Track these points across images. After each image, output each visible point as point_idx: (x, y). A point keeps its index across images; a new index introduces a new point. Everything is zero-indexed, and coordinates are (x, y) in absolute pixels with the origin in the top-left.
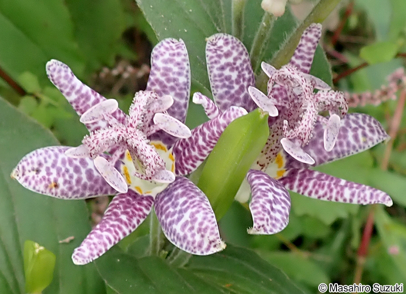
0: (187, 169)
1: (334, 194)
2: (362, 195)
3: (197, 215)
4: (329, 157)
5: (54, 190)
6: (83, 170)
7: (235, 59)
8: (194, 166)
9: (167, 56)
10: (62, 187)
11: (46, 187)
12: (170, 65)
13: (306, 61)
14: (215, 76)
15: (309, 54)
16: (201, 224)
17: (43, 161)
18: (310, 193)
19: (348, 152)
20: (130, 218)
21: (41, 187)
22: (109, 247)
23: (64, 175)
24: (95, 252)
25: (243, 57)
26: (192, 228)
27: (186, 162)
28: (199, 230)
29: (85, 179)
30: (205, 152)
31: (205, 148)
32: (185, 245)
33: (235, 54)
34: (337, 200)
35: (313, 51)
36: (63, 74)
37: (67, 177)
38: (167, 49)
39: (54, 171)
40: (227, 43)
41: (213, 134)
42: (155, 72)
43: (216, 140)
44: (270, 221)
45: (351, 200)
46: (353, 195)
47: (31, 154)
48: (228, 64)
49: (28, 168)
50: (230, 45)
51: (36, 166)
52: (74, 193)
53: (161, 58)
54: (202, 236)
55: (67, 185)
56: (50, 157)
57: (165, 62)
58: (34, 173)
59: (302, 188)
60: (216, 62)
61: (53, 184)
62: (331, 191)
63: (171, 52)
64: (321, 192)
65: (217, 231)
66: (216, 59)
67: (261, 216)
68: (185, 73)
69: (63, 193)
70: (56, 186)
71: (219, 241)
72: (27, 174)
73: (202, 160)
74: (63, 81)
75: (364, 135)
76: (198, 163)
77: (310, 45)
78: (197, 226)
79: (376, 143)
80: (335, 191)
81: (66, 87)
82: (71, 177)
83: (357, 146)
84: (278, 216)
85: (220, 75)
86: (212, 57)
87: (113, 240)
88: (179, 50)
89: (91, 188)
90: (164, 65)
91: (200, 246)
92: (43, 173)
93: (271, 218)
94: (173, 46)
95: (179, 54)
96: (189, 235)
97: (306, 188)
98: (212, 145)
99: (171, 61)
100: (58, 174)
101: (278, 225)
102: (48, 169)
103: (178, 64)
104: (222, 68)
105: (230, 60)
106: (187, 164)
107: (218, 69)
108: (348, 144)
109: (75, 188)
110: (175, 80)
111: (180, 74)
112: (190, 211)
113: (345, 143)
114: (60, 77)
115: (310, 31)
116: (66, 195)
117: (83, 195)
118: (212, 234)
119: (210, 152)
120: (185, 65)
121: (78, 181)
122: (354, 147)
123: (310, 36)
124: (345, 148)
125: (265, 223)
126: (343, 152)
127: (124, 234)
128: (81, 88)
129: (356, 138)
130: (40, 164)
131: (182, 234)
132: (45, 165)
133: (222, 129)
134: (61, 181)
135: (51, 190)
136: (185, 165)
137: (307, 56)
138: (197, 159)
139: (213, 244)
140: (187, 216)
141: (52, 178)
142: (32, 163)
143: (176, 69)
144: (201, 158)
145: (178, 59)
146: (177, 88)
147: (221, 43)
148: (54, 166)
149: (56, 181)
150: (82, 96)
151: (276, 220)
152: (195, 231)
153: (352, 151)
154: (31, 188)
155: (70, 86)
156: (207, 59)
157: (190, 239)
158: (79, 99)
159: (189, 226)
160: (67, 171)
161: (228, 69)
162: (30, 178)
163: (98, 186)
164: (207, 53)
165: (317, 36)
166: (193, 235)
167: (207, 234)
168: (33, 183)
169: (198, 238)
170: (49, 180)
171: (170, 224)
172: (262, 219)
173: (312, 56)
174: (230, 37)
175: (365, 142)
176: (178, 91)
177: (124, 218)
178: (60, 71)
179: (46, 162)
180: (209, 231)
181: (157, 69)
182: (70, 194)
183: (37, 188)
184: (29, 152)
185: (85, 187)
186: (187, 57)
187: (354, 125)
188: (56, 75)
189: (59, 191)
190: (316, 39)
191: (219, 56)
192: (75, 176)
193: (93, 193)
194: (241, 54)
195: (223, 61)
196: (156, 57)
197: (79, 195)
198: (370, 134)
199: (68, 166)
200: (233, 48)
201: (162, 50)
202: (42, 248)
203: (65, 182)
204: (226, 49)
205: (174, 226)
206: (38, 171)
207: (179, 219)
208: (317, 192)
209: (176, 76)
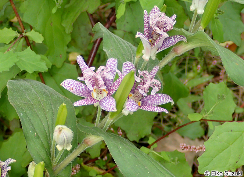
0: (110, 94)
1: (152, 109)
2: (160, 109)
3: (110, 101)
4: (154, 103)
5: (72, 90)
6: (81, 88)
7: (131, 69)
8: (113, 92)
9: (111, 62)
10: (74, 90)
11: (70, 89)
12: (112, 64)
13: (153, 76)
14: (124, 71)
15: (154, 74)
16: (111, 103)
17: (70, 82)
18: (145, 109)
19: (160, 103)
20: (92, 101)
21: (68, 89)
22: (84, 104)
23: (75, 87)
24: (80, 104)
25: (134, 69)
26: (108, 104)
27: (111, 91)
28: (110, 104)
29: (81, 90)
30: (117, 87)
31: (117, 86)
32: (105, 109)
33: (131, 67)
34: (152, 111)
35: (155, 73)
36: (81, 60)
37: (76, 88)
38: (112, 60)
39: (73, 85)
40: (130, 64)
41: (120, 81)
42: (107, 66)
43: (120, 83)
44: (131, 108)
45: (156, 111)
46: (157, 109)
47: (67, 80)
48: (129, 69)
49: (66, 83)
50: (131, 65)
51: (68, 83)
52: (77, 93)
53: (110, 62)
54: (111, 106)
55: (76, 90)
56: (72, 81)
57: (111, 63)
58: (67, 85)
59: (143, 108)
60: (125, 68)
61: (72, 88)
62: (151, 108)
63: (113, 61)
64: (148, 109)
65: (115, 105)
66: (126, 67)
67: (128, 105)
68: (116, 67)
69: (74, 92)
70: (73, 89)
71: (115, 108)
72: (65, 84)
73: (115, 90)
74: (81, 62)
75: (166, 99)
76: (114, 92)
77: (155, 71)
78: (110, 103)
79: (169, 102)
80: (152, 108)
81: (81, 64)
82: (77, 88)
83: (163, 101)
84: (134, 107)
85: (126, 72)
86: (124, 66)
87: (86, 103)
88: (115, 61)
89: (82, 93)
90: (110, 64)
91: (110, 109)
92: (70, 85)
93: (131, 107)
94: (114, 60)
95: (115, 62)
96: (107, 106)
97: (145, 108)
98: (119, 85)
99: (112, 63)
100: (74, 86)
101: (133, 110)
102: (71, 84)
103: (114, 64)
104: (127, 70)
105: (130, 68)
106: (111, 92)
107: (125, 70)
108: (160, 100)
109: (78, 91)
110: (112, 68)
111: (114, 67)
112: (109, 100)
113: (159, 100)
114: (80, 61)
115: (156, 67)
116: (75, 92)
117: (79, 94)
118: (114, 105)
119: (118, 88)
120: (116, 65)
121: (79, 90)
122: (162, 102)
123: (155, 69)
124: (159, 101)
125: (129, 107)
126: (158, 103)
127: (89, 104)
128: (85, 65)
129: (163, 99)
130: (69, 83)
131: (105, 105)
132: (71, 83)
133: (122, 79)
134: (74, 88)
135: (71, 90)
136: (110, 92)
137: (153, 74)
138: (114, 90)
139: (113, 109)
140: (107, 101)
141: (72, 87)
142: (67, 82)
143: (113, 66)
144: (115, 89)
145: (114, 63)
146: (112, 71)
147: (128, 64)
148: (73, 84)
149: (73, 88)
150: (85, 67)
151: (133, 108)
152: (109, 105)
153: (161, 103)
154: (65, 88)
155: (82, 64)
156: (123, 66)
157: (107, 107)
158: (84, 68)
159: (108, 103)
160: (76, 86)
161: (129, 70)
162: (66, 86)
163: (84, 93)
164: (123, 65)
165: (157, 69)
166: (108, 106)
167: (112, 106)
168: (66, 87)
169: (109, 107)
170: (71, 87)
171: (102, 103)
172: (129, 106)
173: (155, 75)
174: (131, 63)
175: (166, 101)
176: (112, 72)
177: (90, 100)
178: (80, 59)
179: (71, 82)
180: (113, 105)
181: (108, 65)
182: (76, 92)
183: (67, 88)
184: (67, 79)
185: (80, 92)
186: (117, 63)
187: (163, 96)
188: (79, 60)
189: (73, 91)
190: (157, 70)
191: (127, 67)
192: (78, 88)
193: (82, 95)
194: (133, 68)
195: (128, 68)
196: (108, 62)
197: (78, 94)
198: (168, 99)
199: (77, 85)
200: (131, 66)
201: (110, 60)
202: (65, 104)
203: (75, 89)
204: (129, 65)
205: (103, 104)
206: (68, 84)
207: (105, 102)
208: (147, 109)
209: (113, 67)
